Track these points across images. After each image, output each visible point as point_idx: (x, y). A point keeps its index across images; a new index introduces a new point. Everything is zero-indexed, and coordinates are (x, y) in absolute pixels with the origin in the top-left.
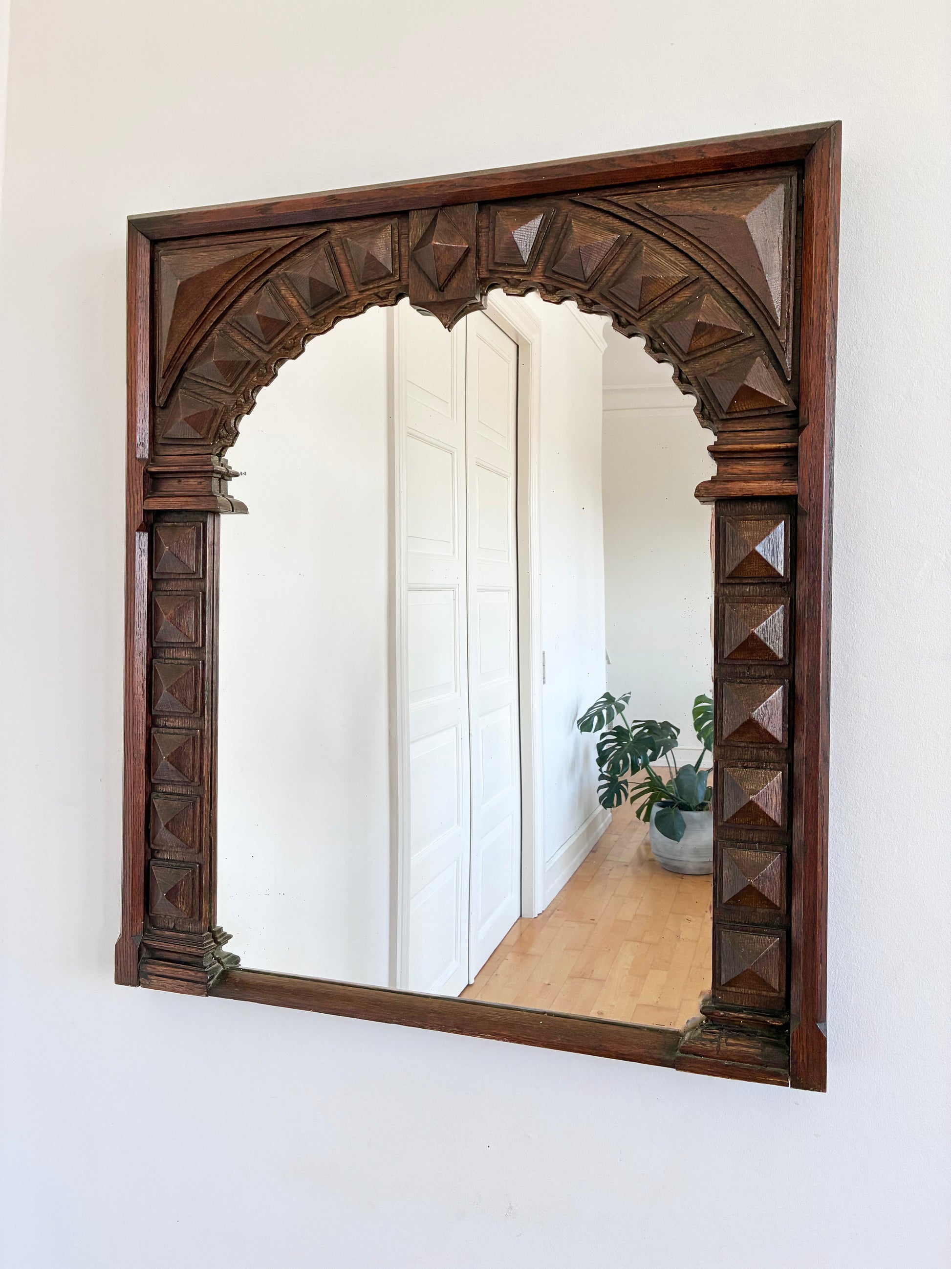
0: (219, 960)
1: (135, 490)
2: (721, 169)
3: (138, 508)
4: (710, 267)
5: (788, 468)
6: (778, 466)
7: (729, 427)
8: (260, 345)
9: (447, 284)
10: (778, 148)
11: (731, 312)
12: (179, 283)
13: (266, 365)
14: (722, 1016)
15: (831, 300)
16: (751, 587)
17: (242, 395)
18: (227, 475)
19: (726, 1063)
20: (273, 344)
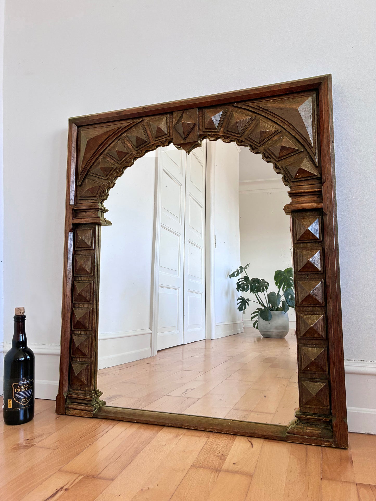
0: (98, 403)
1: (69, 216)
2: (287, 93)
3: (70, 223)
4: (285, 127)
5: (318, 198)
6: (315, 198)
7: (295, 184)
8: (117, 161)
9: (187, 137)
10: (309, 84)
11: (294, 143)
12: (87, 140)
13: (119, 169)
14: (304, 418)
15: (331, 136)
16: (307, 244)
17: (110, 181)
18: (104, 211)
19: (307, 437)
20: (122, 161)
